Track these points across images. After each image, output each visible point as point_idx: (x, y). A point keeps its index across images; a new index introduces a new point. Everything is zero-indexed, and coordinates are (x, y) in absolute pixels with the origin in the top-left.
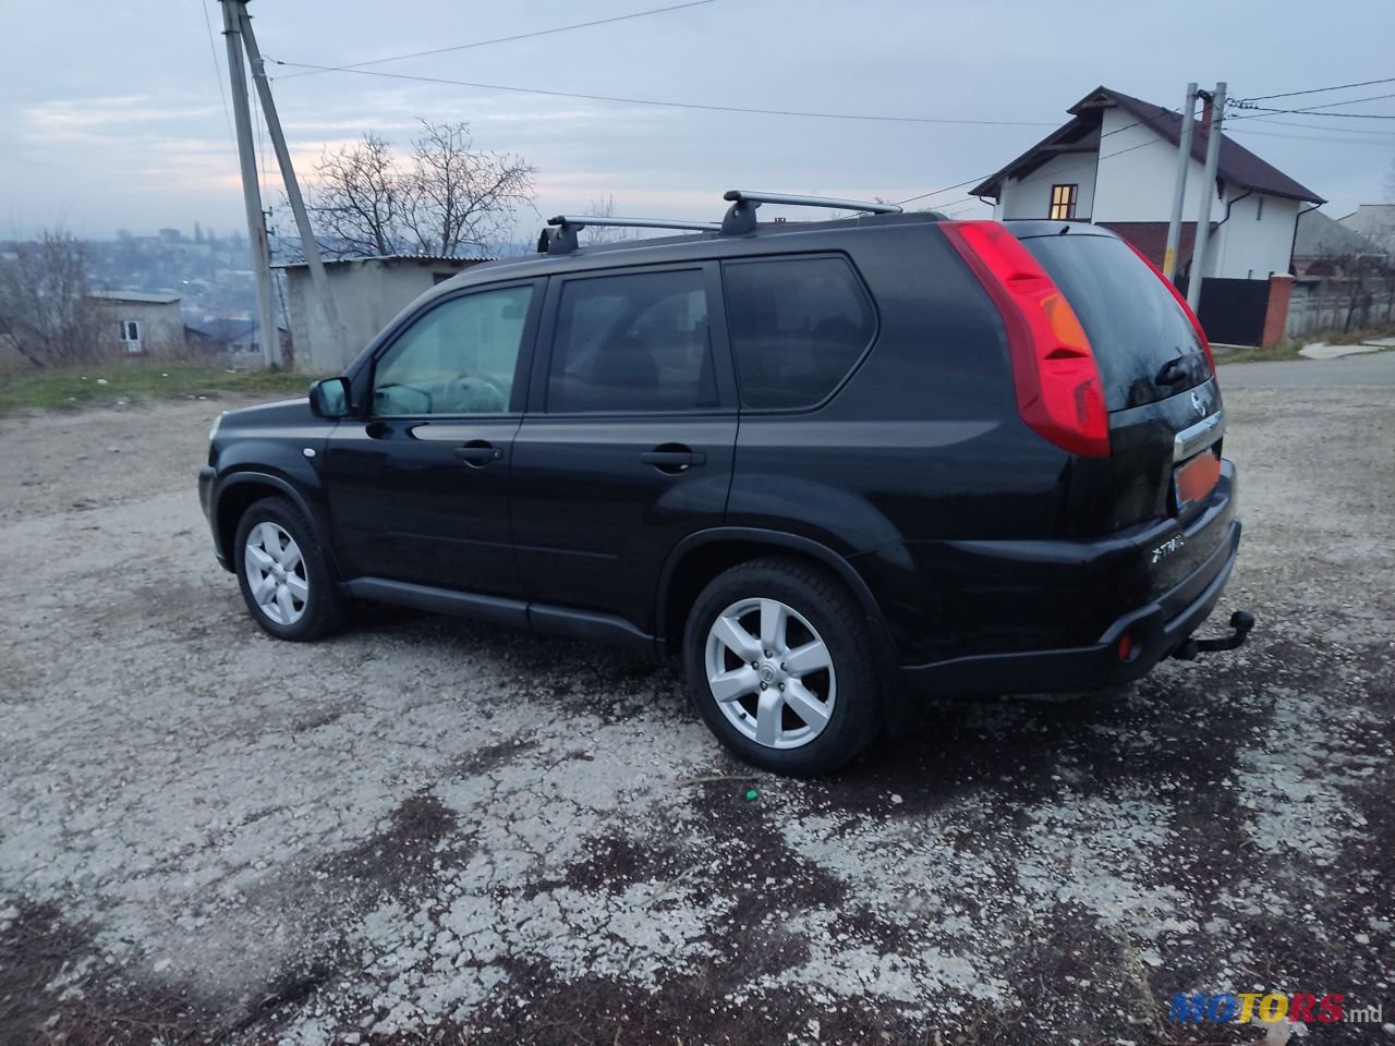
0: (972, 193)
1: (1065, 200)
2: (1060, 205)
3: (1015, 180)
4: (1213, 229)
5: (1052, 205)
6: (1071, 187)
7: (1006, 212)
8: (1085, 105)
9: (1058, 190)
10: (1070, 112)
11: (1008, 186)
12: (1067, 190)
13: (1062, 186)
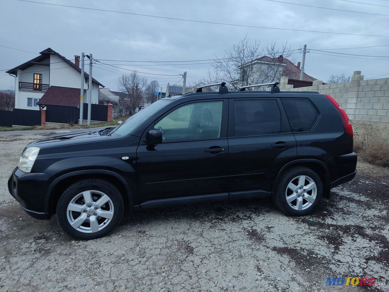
0: (7, 72)
1: (38, 78)
2: (37, 79)
3: (21, 70)
4: (85, 91)
5: (34, 79)
6: (40, 75)
7: (19, 79)
8: (45, 52)
9: (36, 75)
10: (40, 53)
11: (19, 72)
12: (38, 75)
13: (37, 74)
